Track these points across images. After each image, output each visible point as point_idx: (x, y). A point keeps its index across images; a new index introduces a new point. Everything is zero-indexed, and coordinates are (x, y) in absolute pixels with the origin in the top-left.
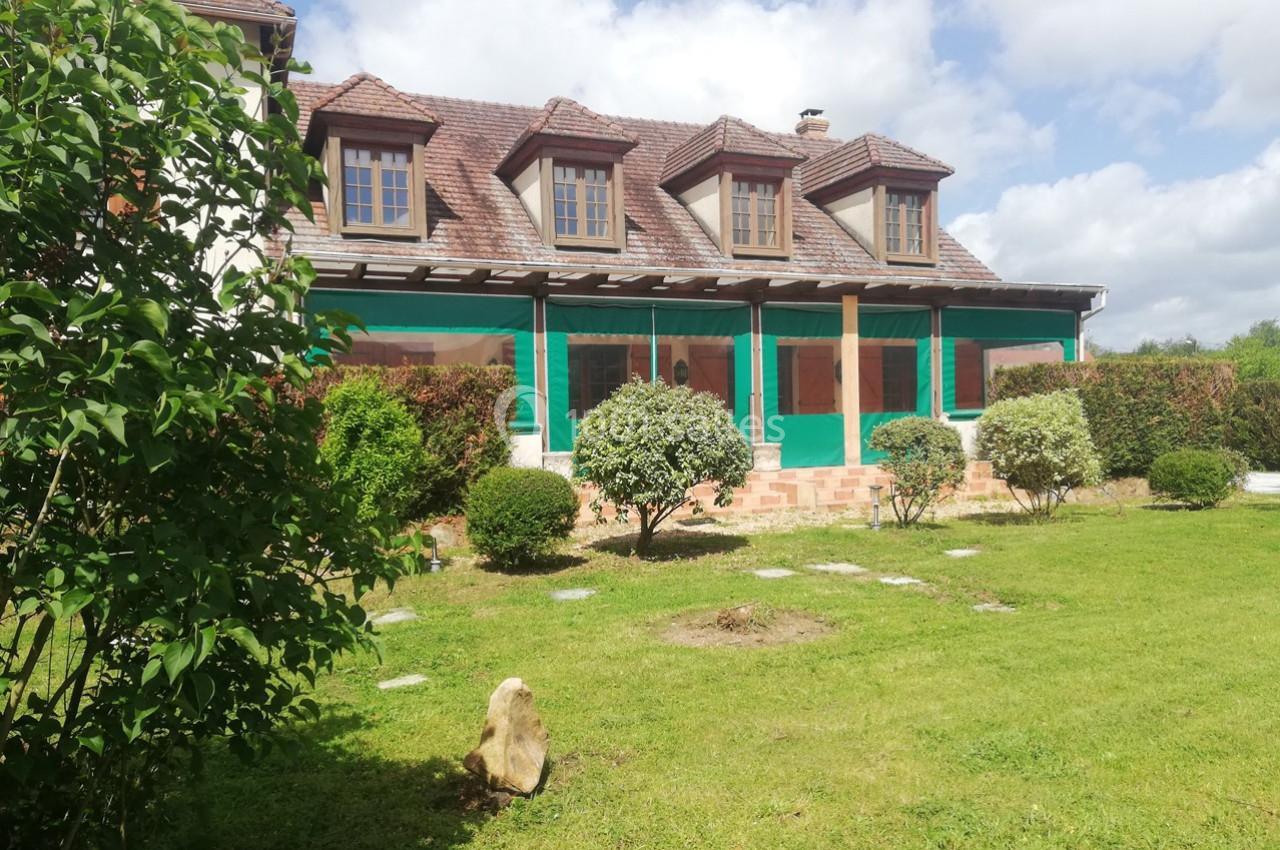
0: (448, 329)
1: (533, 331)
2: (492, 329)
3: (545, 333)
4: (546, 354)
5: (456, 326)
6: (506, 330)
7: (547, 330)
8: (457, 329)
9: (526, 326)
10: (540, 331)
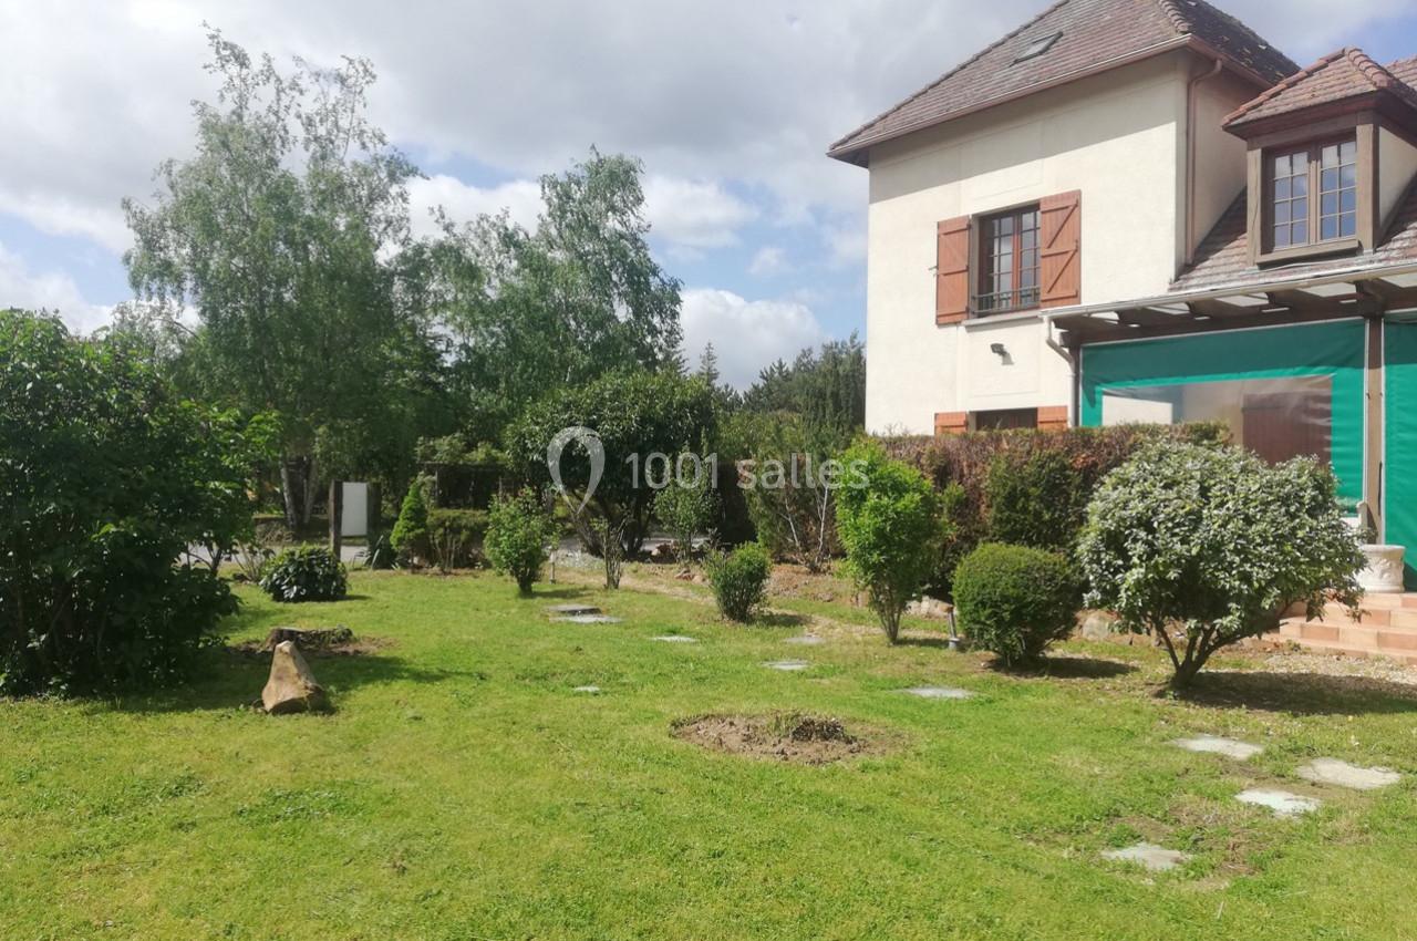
0: (1235, 375)
1: (1362, 367)
2: (1298, 369)
3: (1383, 368)
4: (1383, 399)
5: (1246, 370)
6: (1318, 369)
7: (1386, 364)
8: (1249, 373)
9: (1352, 360)
10: (1375, 365)
